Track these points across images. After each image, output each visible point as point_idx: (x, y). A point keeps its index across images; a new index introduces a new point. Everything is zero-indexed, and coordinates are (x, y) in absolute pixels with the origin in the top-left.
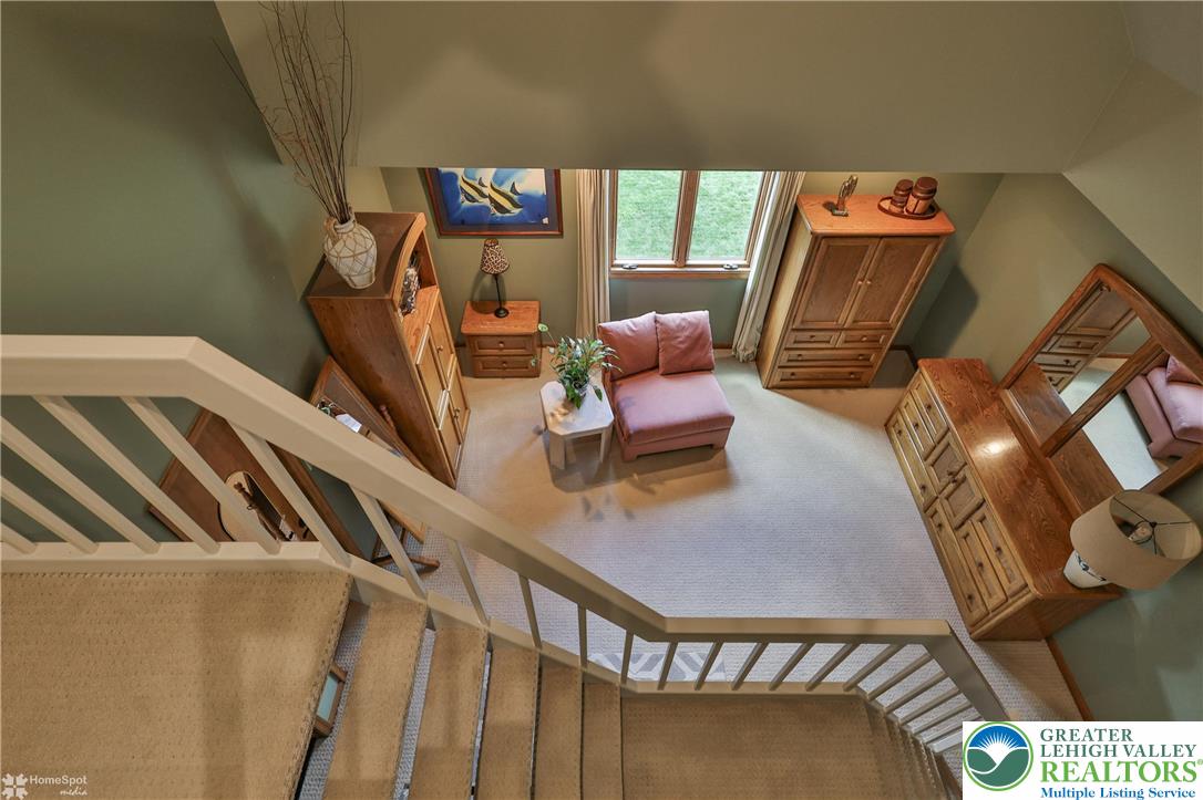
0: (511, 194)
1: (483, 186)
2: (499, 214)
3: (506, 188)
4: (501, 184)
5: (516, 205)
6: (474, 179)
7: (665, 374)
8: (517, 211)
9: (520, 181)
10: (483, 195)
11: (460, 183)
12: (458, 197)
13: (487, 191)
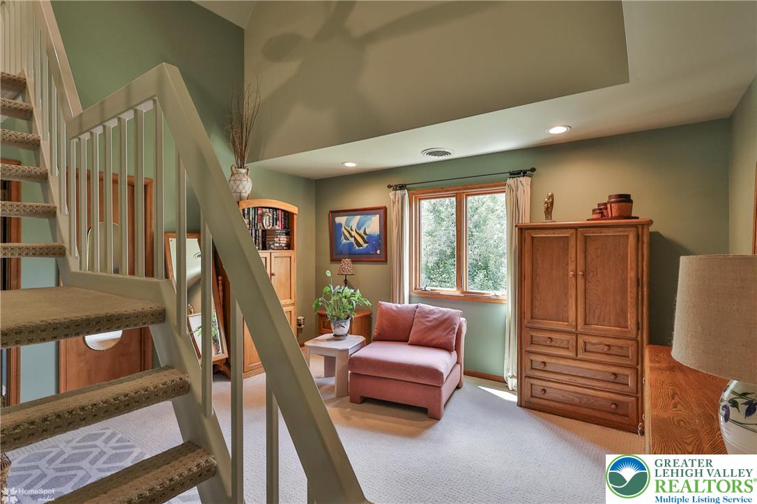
0: (363, 235)
1: (352, 230)
2: (357, 248)
3: (361, 232)
4: (359, 230)
5: (365, 242)
6: (349, 227)
7: (410, 344)
8: (365, 245)
9: (369, 227)
10: (351, 236)
11: (343, 229)
12: (341, 237)
13: (354, 233)
